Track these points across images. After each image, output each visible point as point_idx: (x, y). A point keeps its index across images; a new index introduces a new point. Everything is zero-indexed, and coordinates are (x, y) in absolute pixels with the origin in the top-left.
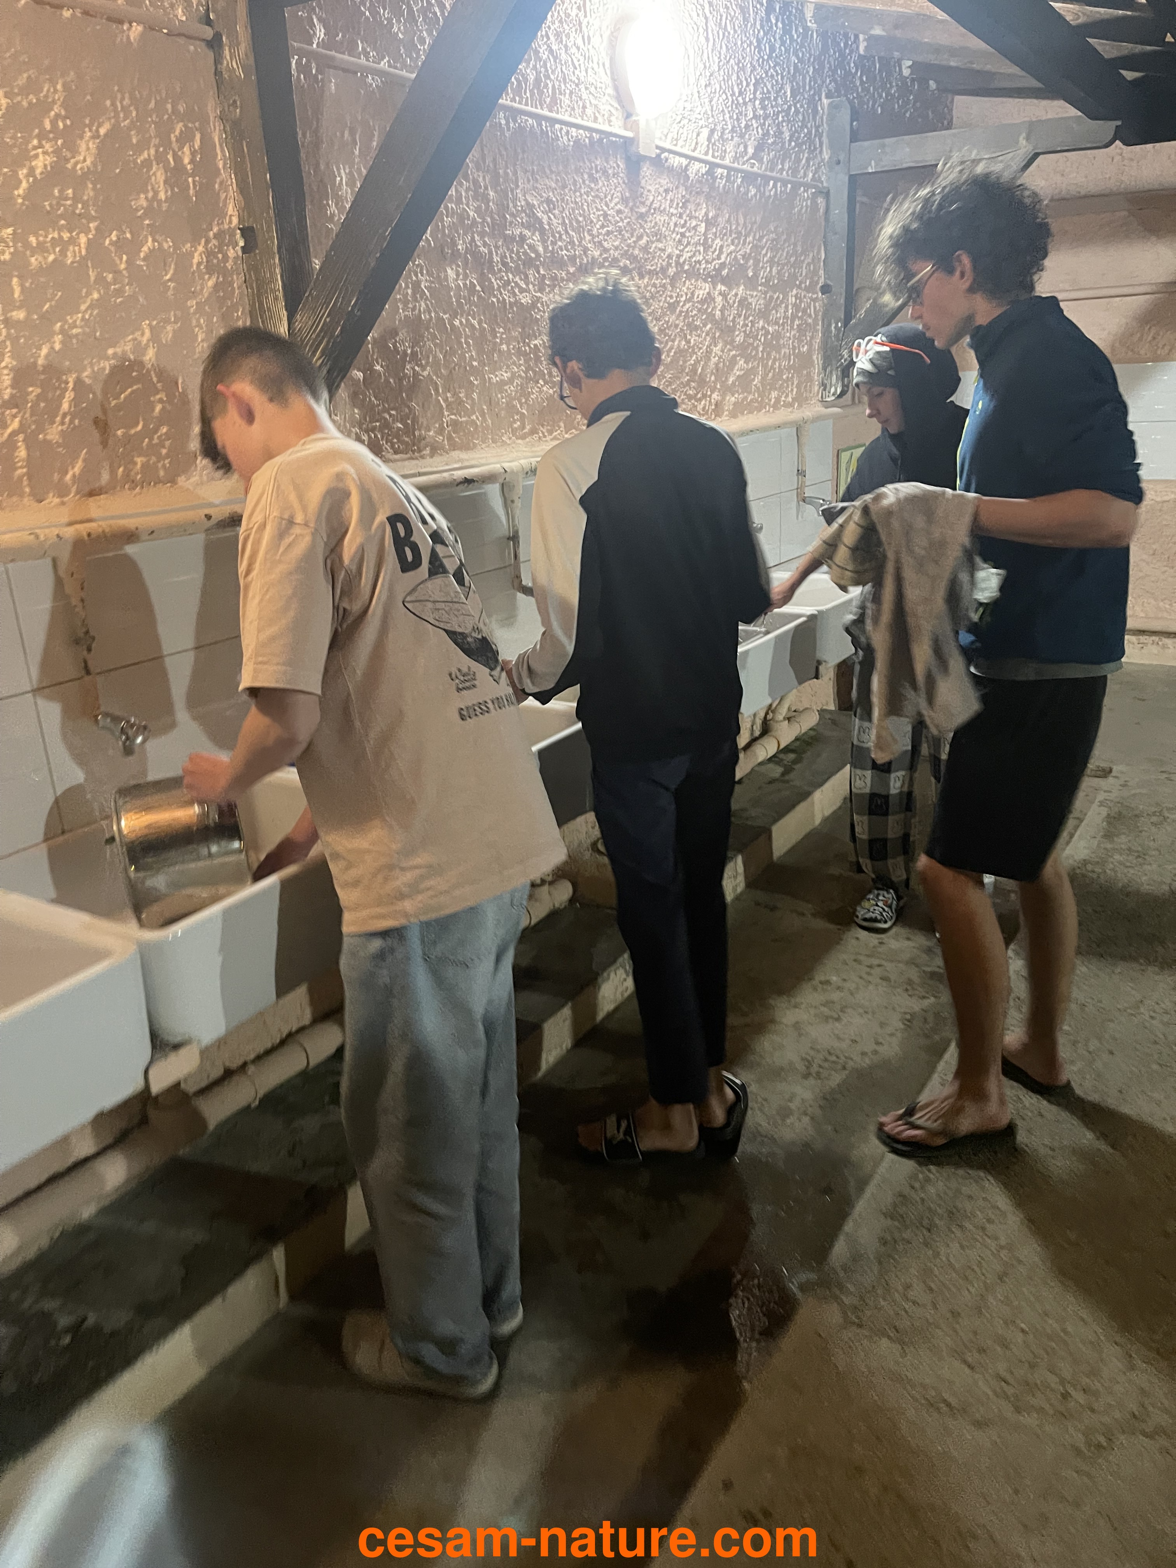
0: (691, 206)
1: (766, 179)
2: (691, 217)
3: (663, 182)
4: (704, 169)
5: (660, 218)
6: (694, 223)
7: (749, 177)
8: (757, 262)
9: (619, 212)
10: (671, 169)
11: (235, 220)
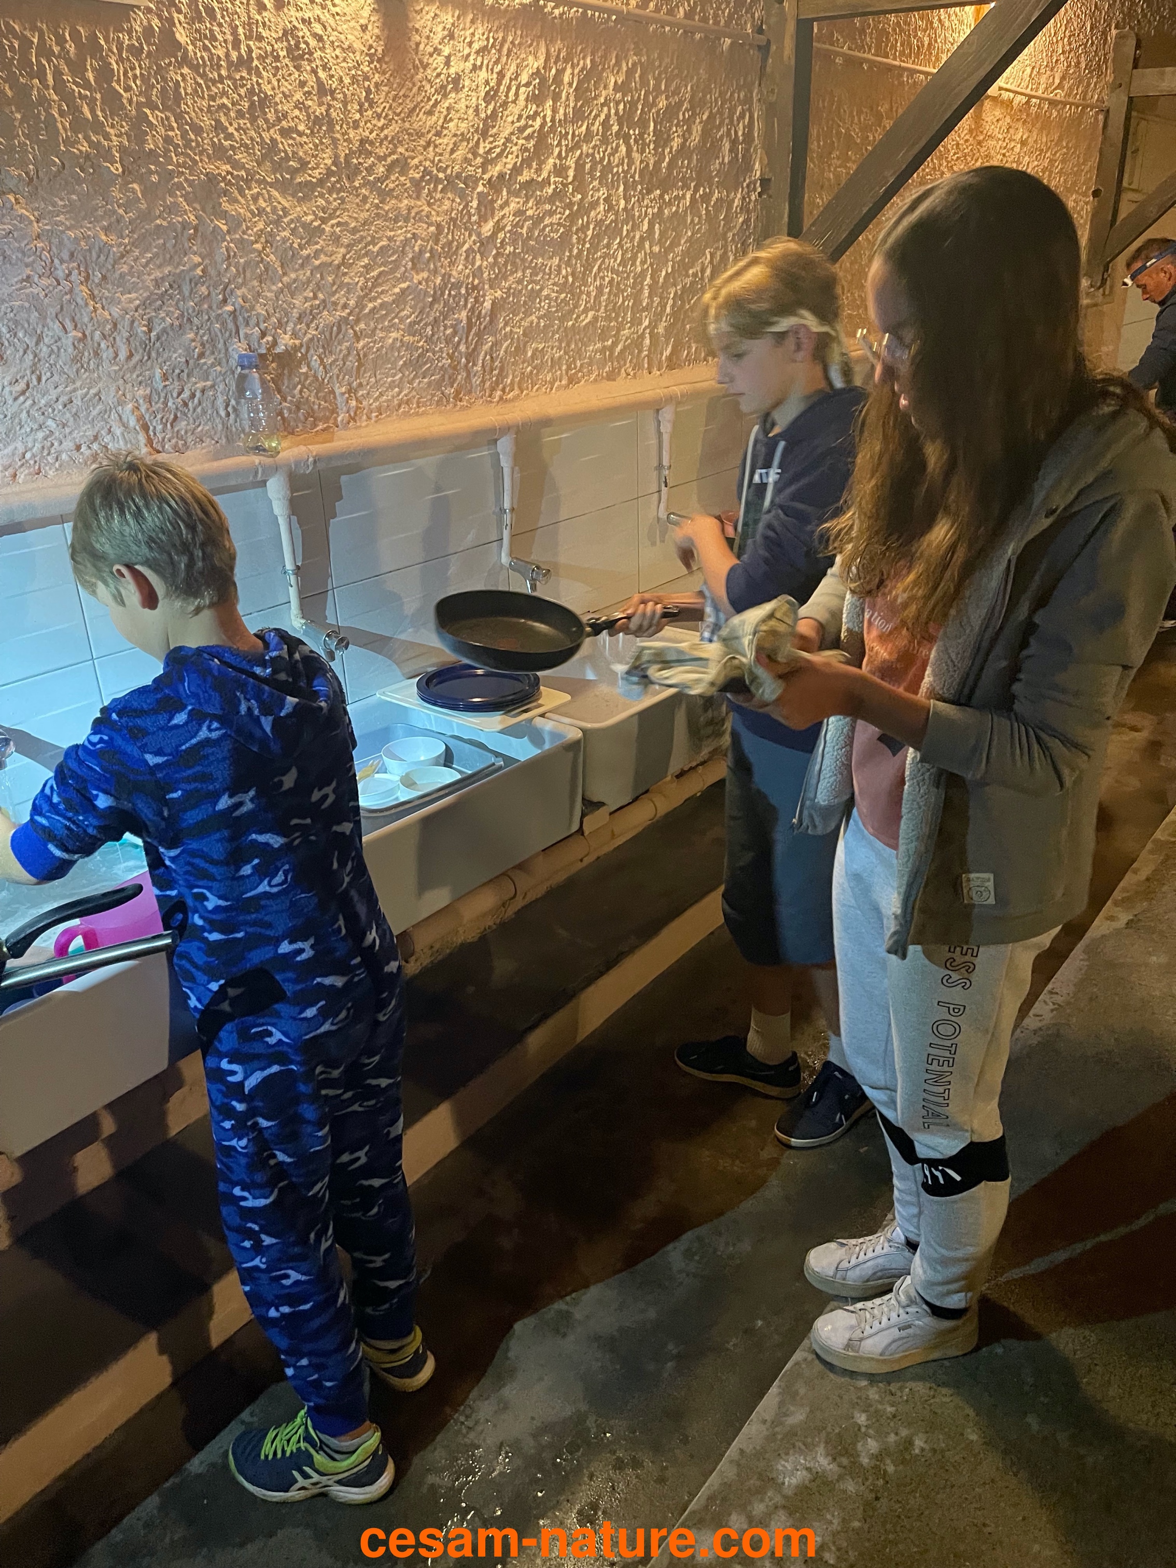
0: (1012, 131)
1: (1065, 104)
2: (1011, 140)
3: (997, 113)
4: (1024, 99)
5: (992, 143)
6: (1013, 144)
7: (1053, 103)
8: (1051, 172)
9: (967, 141)
10: (1002, 102)
11: (758, 173)
